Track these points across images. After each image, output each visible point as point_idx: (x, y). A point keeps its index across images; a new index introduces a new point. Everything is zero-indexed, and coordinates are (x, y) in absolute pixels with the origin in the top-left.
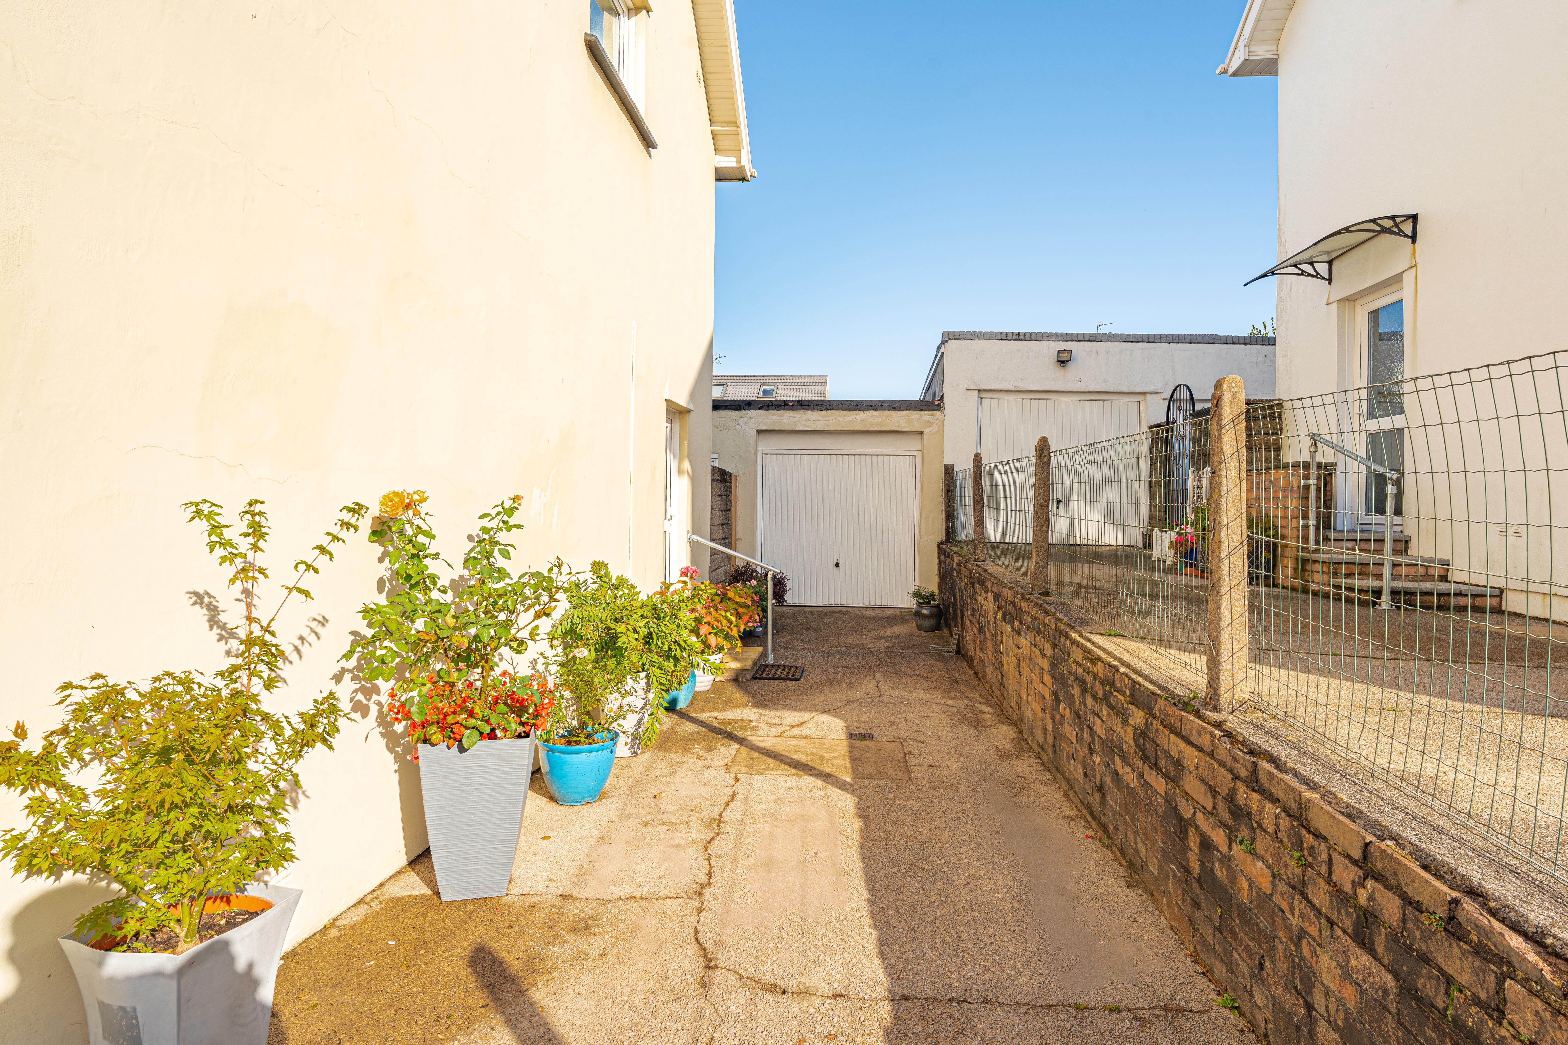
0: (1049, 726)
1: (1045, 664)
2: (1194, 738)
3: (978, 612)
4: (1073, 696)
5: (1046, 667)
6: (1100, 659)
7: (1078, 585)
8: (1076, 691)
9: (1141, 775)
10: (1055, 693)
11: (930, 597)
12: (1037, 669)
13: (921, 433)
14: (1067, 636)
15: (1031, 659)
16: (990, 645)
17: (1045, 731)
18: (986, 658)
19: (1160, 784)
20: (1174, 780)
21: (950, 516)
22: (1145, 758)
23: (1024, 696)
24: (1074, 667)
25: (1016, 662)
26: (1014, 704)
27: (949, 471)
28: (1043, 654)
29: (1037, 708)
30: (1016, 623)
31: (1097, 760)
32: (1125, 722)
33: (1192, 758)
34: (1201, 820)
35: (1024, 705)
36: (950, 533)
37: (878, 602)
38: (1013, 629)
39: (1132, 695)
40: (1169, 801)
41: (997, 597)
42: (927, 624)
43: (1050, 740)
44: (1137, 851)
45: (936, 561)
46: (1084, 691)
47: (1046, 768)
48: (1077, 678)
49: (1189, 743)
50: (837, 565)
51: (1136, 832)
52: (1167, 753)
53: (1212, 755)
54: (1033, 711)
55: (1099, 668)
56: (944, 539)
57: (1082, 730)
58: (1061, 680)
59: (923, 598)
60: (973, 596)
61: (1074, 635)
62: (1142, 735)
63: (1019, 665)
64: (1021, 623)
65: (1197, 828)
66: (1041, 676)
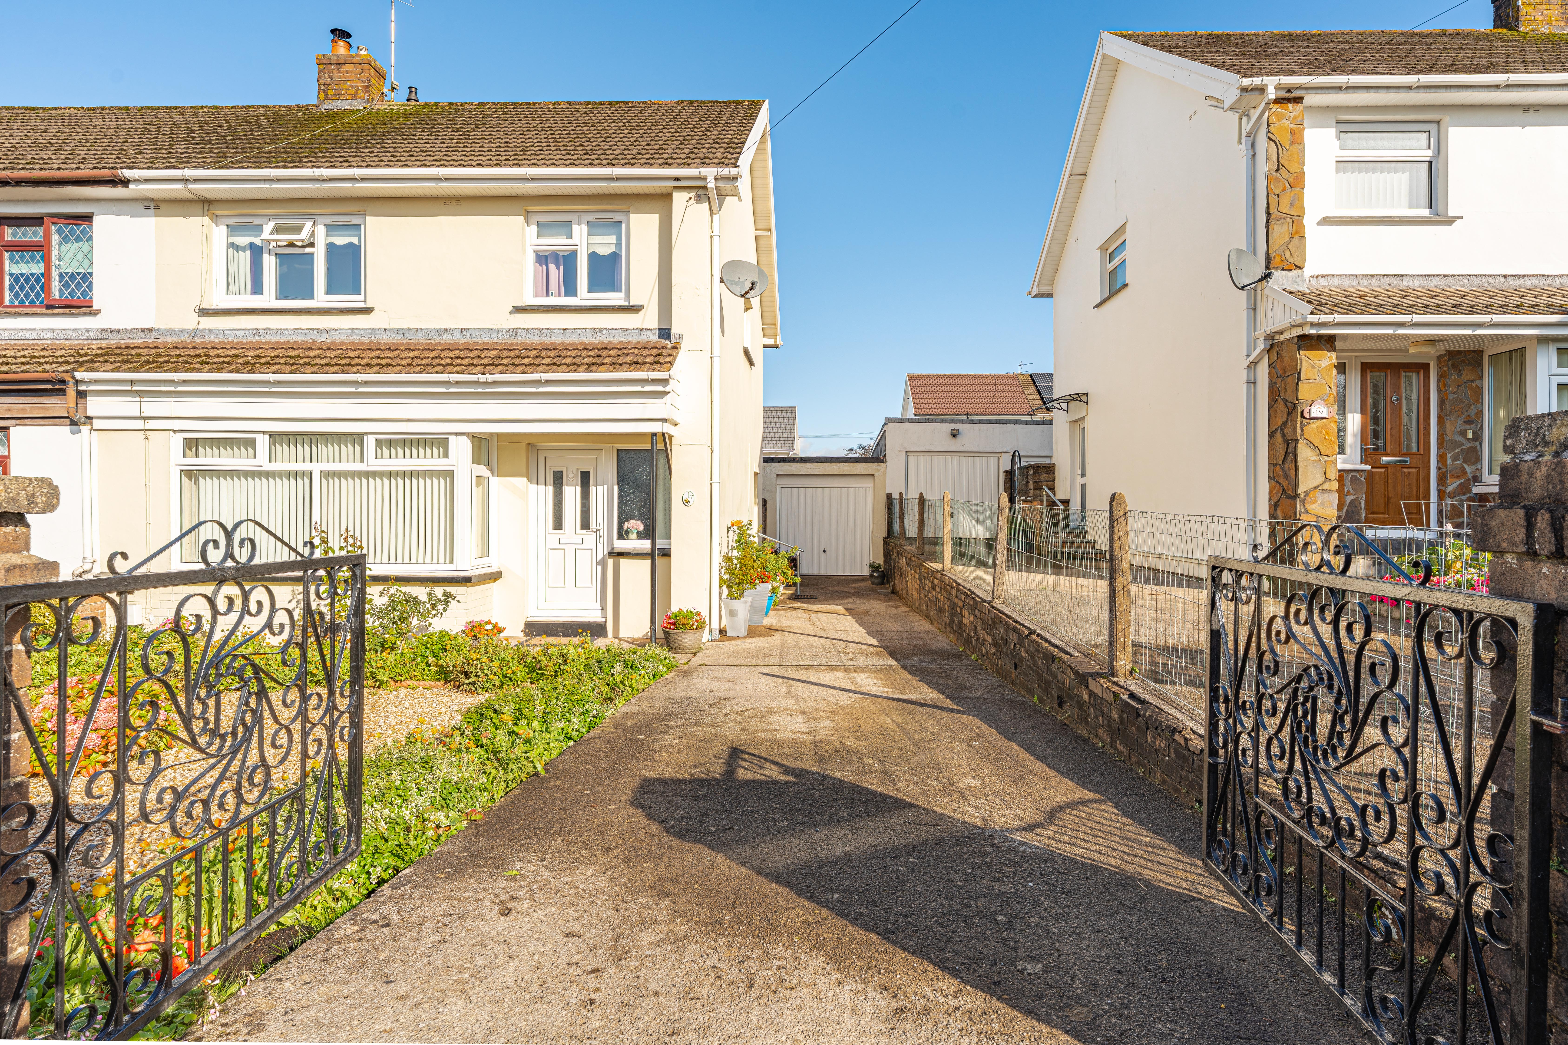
3: (900, 568)
5: (918, 578)
8: (923, 581)
9: (932, 594)
10: (920, 585)
11: (879, 567)
12: (916, 580)
13: (873, 475)
14: (922, 564)
15: (915, 577)
16: (904, 580)
17: (918, 601)
18: (903, 588)
20: (935, 590)
21: (890, 523)
23: (913, 593)
25: (911, 582)
27: (889, 497)
28: (917, 573)
29: (916, 594)
33: (938, 582)
35: (913, 597)
36: (890, 532)
37: (849, 573)
40: (935, 596)
42: (877, 581)
45: (882, 547)
46: (925, 579)
49: (937, 579)
50: (824, 551)
52: (935, 584)
53: (940, 580)
56: (886, 536)
57: (924, 592)
59: (874, 567)
60: (898, 561)
62: (932, 583)
64: (912, 566)
65: (938, 598)
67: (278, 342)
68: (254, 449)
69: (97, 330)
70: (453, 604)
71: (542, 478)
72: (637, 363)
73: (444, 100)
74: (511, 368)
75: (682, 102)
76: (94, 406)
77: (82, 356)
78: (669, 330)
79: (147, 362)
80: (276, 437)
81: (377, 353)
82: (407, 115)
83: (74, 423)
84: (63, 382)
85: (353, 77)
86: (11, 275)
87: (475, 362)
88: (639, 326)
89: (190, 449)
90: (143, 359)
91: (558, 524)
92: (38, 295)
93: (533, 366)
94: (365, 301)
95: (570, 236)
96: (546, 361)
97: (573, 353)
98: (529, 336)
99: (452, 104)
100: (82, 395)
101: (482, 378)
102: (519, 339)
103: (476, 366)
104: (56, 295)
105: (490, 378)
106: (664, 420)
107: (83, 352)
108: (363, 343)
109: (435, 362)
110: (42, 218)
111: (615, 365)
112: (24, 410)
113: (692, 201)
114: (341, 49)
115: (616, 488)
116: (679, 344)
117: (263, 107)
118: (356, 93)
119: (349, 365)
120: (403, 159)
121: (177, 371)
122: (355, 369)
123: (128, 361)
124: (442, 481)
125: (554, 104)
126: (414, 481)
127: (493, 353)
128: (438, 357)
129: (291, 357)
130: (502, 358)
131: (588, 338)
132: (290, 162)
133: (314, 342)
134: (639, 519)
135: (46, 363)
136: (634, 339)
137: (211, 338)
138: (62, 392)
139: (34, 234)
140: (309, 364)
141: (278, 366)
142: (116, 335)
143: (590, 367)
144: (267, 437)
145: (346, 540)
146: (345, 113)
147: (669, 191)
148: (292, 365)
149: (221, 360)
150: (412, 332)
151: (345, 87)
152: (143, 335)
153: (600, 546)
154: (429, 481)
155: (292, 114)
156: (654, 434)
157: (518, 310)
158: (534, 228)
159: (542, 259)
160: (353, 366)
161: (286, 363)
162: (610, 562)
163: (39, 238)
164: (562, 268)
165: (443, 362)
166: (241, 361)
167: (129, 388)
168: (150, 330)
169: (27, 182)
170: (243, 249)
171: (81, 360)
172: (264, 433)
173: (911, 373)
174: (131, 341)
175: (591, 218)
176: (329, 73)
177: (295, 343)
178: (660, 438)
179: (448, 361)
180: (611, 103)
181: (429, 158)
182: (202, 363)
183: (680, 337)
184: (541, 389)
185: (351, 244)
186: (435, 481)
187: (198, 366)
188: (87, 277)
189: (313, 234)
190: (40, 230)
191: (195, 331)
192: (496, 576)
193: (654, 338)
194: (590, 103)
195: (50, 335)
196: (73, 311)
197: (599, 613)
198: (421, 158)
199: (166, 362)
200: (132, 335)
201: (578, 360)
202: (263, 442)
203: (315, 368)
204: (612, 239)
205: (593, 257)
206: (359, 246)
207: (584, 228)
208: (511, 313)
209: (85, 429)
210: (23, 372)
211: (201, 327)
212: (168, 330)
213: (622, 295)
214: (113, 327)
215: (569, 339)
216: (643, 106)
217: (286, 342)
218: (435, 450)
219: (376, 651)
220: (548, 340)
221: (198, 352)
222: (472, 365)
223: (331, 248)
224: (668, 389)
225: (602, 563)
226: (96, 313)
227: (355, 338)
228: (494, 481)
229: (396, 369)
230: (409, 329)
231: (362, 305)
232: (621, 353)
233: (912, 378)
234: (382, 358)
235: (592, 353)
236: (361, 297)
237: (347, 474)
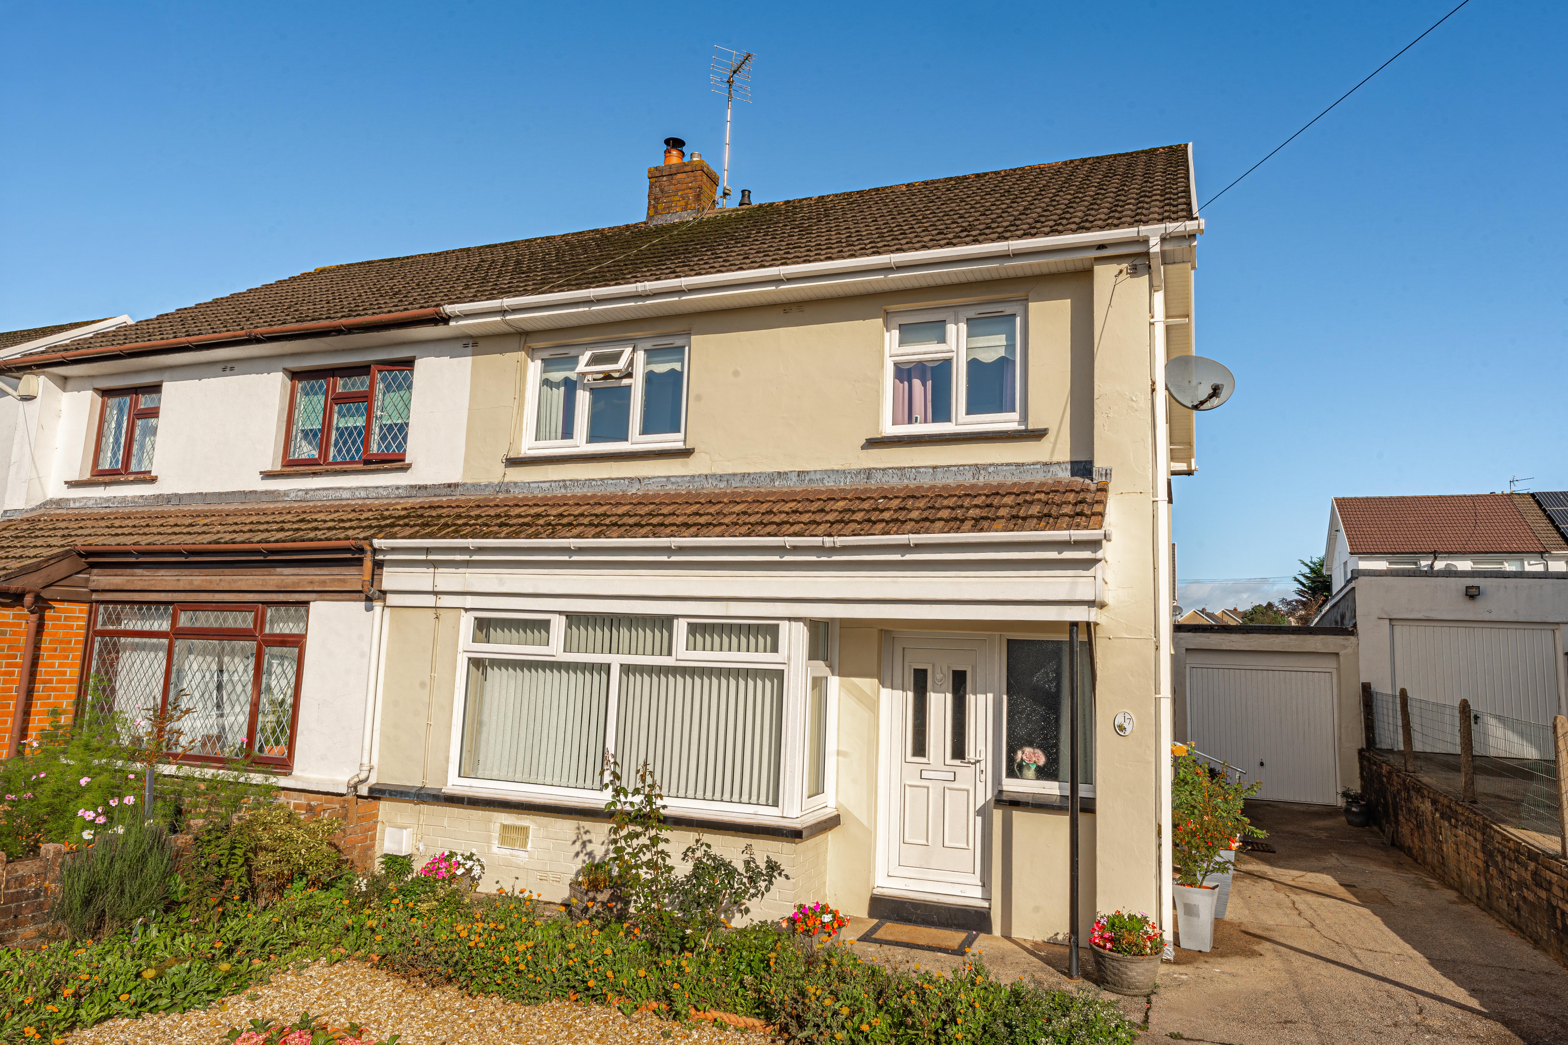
0: (1484, 884)
1: (1478, 846)
2: (1555, 870)
3: (1415, 813)
4: (1497, 862)
5: (1478, 847)
6: (1512, 840)
7: (1499, 797)
8: (1499, 858)
9: (1536, 894)
10: (1486, 862)
11: (1356, 797)
12: (1472, 849)
13: (1337, 654)
14: (1491, 828)
15: (1466, 843)
16: (1429, 837)
17: (1481, 887)
18: (1426, 846)
19: (1543, 894)
20: (1548, 890)
21: (1370, 727)
22: (1537, 885)
23: (1463, 868)
24: (1497, 845)
25: (1455, 847)
26: (1455, 876)
27: (1366, 688)
28: (1476, 839)
29: (1474, 874)
30: (1453, 821)
31: (1514, 894)
32: (1526, 869)
33: (1555, 878)
34: (1560, 904)
35: (1463, 875)
36: (1370, 741)
37: (1303, 800)
38: (1451, 824)
39: (1529, 856)
40: (1549, 901)
41: (1434, 802)
42: (1359, 820)
43: (1485, 891)
44: (1537, 933)
45: (1357, 765)
46: (1504, 858)
47: (1484, 910)
48: (1499, 851)
49: (1553, 872)
50: (1262, 764)
51: (1536, 923)
52: (1545, 879)
53: (1561, 875)
54: (1471, 876)
55: (1511, 845)
56: (1364, 746)
57: (1504, 880)
58: (1489, 855)
59: (1350, 798)
60: (1409, 799)
61: (1495, 827)
62: (1535, 874)
63: (1457, 848)
64: (1457, 820)
65: (1559, 908)
66: (1475, 853)
67: (585, 496)
68: (548, 632)
69: (406, 487)
70: (779, 881)
71: (898, 680)
72: (1049, 515)
73: (778, 198)
74: (866, 526)
75: (1072, 162)
76: (390, 579)
77: (385, 518)
78: (1091, 463)
79: (446, 525)
80: (574, 619)
81: (694, 508)
82: (740, 219)
83: (369, 599)
84: (361, 550)
85: (684, 186)
86: (338, 429)
87: (818, 517)
88: (1046, 459)
89: (481, 631)
90: (442, 521)
91: (920, 749)
92: (358, 450)
93: (897, 524)
94: (685, 441)
95: (942, 340)
96: (915, 515)
97: (951, 502)
98: (886, 478)
99: (788, 202)
100: (379, 565)
101: (828, 541)
102: (873, 484)
103: (818, 524)
104: (374, 448)
105: (840, 541)
106: (1091, 604)
107: (386, 513)
108: (679, 495)
109: (767, 519)
110: (369, 366)
111: (1017, 521)
112: (324, 582)
113: (1124, 275)
114: (675, 158)
115: (1005, 697)
116: (1107, 484)
117: (592, 231)
118: (687, 204)
119: (662, 525)
120: (738, 262)
121: (474, 536)
122: (668, 531)
123: (427, 525)
124: (768, 684)
125: (908, 185)
126: (733, 682)
127: (841, 504)
128: (770, 512)
129: (596, 516)
130: (854, 512)
131: (968, 479)
132: (612, 280)
133: (624, 496)
134: (1039, 747)
135: (351, 528)
136: (1038, 477)
137: (517, 493)
138: (359, 562)
139: (362, 384)
140: (615, 524)
141: (582, 528)
142: (424, 492)
143: (978, 524)
144: (564, 618)
145: (643, 780)
146: (674, 226)
147: (1087, 265)
148: (596, 526)
149: (521, 520)
150: (738, 478)
151: (677, 198)
152: (448, 491)
153: (980, 786)
154: (751, 683)
155: (621, 234)
156: (1074, 624)
157: (873, 443)
158: (896, 333)
159: (904, 373)
160: (666, 526)
161: (591, 524)
162: (998, 815)
163: (365, 388)
164: (929, 384)
165: (777, 519)
166: (541, 522)
167: (423, 557)
168: (456, 485)
169: (356, 329)
170: (557, 385)
171: (383, 523)
172: (560, 613)
173: (1340, 496)
174: (436, 499)
175: (972, 313)
176: (660, 186)
177: (603, 497)
178: (1083, 629)
179: (783, 517)
180: (978, 176)
181: (768, 258)
182: (501, 525)
183: (1107, 473)
184: (908, 557)
185: (673, 371)
186: (759, 683)
187: (496, 529)
188: (403, 428)
189: (631, 363)
190: (367, 379)
191: (500, 485)
192: (833, 822)
193: (1064, 475)
194: (951, 179)
195: (363, 494)
196: (386, 466)
197: (978, 892)
198: (758, 260)
199: (465, 524)
200: (438, 492)
201: (959, 513)
202: (558, 624)
203: (623, 529)
204: (1000, 340)
205: (974, 365)
206: (682, 373)
207: (963, 327)
208: (863, 448)
209: (378, 606)
210: (327, 539)
211: (507, 480)
212: (473, 485)
213: (1016, 416)
214: (421, 483)
215: (941, 480)
216: (1021, 174)
217: (594, 496)
218: (761, 640)
219: (673, 951)
220: (913, 484)
221: (499, 511)
222: (814, 522)
223: (650, 377)
224: (1099, 555)
225: (983, 812)
226: (406, 468)
227: (671, 488)
228: (834, 682)
229: (718, 530)
230: (735, 475)
231: (680, 445)
232: (1020, 500)
233: (1343, 504)
234: (701, 515)
235: (979, 501)
236: (681, 436)
237: (651, 670)
